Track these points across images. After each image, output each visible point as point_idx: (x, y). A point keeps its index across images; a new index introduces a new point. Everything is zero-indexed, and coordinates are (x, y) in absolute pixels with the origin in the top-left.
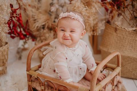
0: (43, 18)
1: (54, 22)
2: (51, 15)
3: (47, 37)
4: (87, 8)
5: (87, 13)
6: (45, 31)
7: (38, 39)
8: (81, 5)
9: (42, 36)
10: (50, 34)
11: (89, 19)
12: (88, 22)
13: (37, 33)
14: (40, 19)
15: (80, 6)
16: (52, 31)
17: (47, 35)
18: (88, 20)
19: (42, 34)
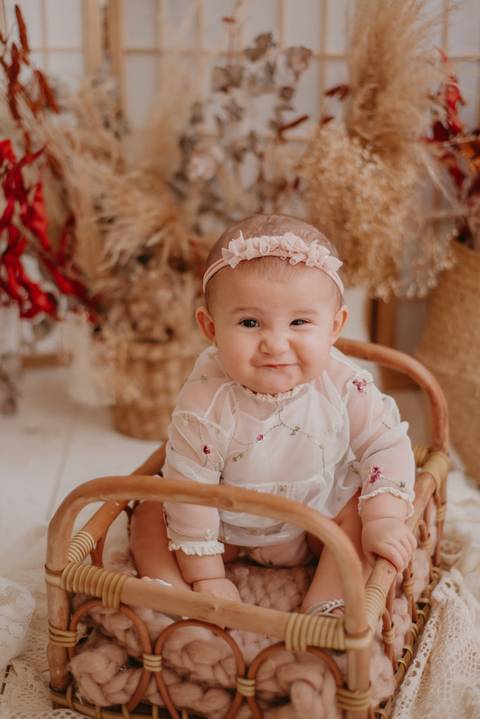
0: (148, 211)
1: (197, 230)
2: (181, 196)
3: (163, 305)
4: (381, 165)
5: (381, 187)
6: (153, 275)
7: (115, 313)
8: (354, 149)
9: (136, 300)
10: (178, 289)
11: (385, 218)
12: (381, 234)
13: (113, 283)
14: (135, 215)
15: (346, 153)
16: (188, 278)
17: (164, 295)
18: (379, 221)
19: (136, 291)
